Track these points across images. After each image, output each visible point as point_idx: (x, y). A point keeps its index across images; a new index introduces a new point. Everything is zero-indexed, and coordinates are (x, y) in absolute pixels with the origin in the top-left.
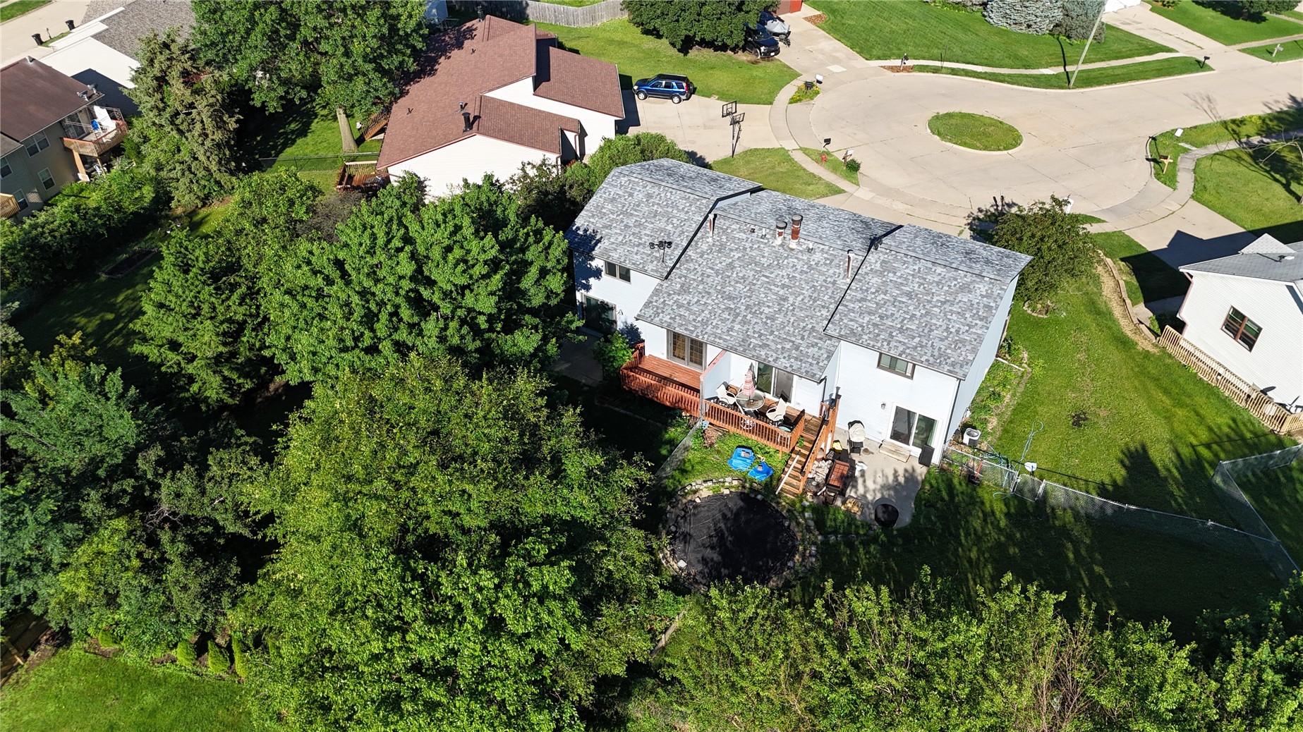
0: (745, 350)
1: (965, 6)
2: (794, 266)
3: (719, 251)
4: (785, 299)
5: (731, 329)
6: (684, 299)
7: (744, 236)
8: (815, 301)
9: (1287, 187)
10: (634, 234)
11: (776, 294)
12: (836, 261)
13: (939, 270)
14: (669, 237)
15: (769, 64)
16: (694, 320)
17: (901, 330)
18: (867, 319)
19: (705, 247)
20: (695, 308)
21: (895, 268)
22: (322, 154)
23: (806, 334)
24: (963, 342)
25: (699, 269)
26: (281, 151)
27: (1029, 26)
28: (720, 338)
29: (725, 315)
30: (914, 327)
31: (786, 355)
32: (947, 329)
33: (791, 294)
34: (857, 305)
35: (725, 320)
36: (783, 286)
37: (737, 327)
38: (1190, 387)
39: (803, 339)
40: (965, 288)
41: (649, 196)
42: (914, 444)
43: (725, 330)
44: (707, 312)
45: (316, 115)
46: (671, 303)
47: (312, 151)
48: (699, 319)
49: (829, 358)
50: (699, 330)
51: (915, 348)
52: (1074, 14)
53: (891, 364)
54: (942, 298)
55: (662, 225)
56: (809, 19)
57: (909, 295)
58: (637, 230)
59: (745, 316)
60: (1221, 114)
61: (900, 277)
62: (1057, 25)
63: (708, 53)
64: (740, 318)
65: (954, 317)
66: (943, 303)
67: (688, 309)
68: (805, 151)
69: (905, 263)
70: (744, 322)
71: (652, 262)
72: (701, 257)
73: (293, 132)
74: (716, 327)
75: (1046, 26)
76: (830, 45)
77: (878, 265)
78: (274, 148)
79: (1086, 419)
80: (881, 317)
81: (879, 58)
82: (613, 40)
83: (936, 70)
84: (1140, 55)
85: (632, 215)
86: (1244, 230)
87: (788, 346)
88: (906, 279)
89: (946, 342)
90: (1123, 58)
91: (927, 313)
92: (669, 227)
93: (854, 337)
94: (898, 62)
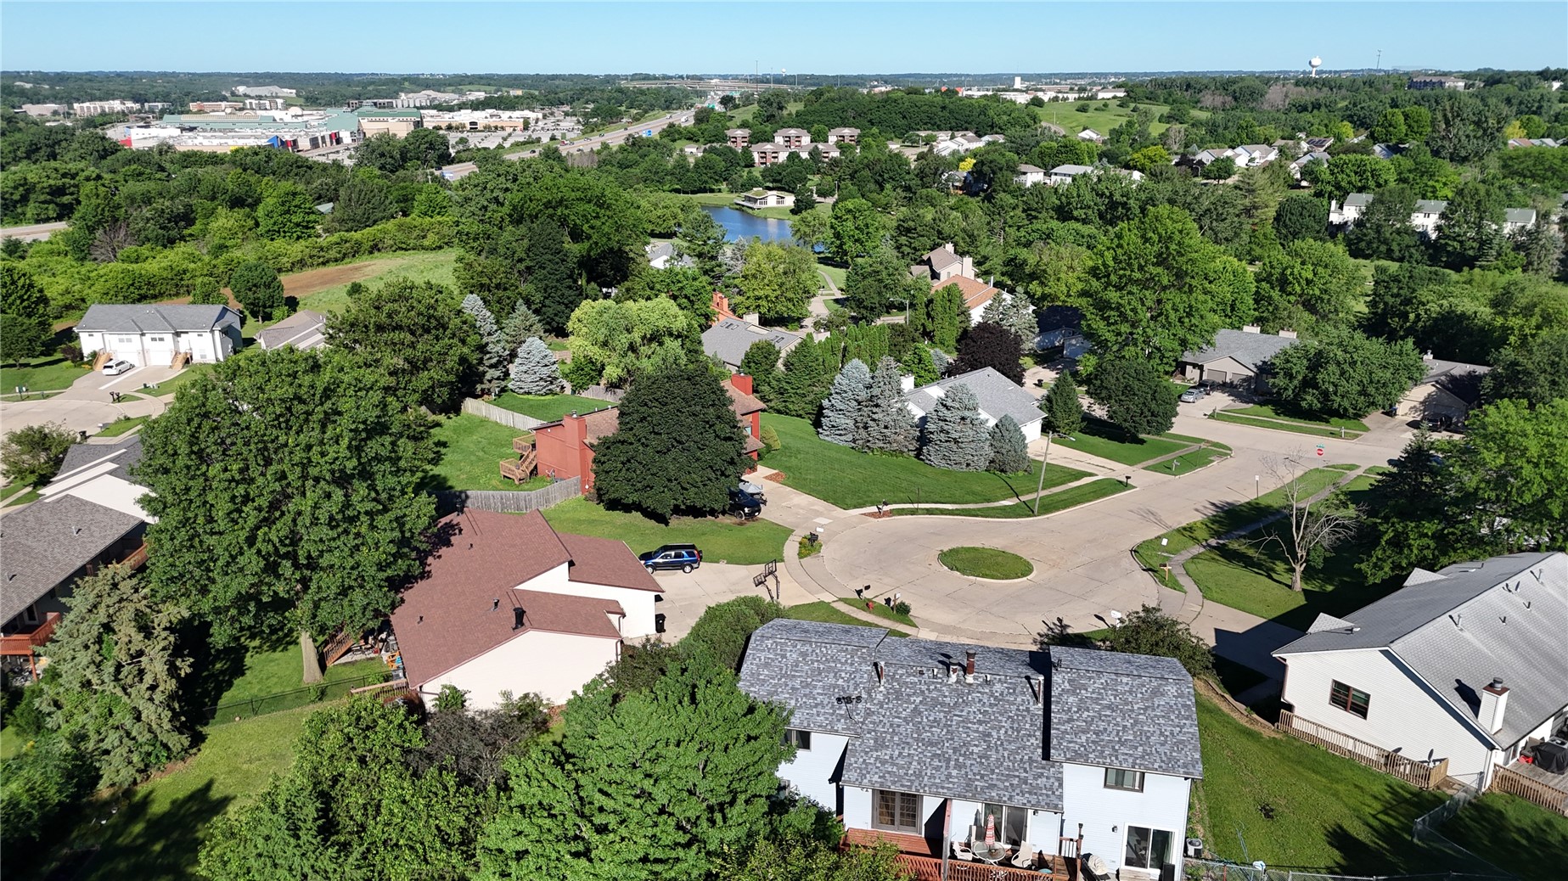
0: (974, 795)
1: (902, 452)
2: (980, 701)
3: (897, 699)
4: (989, 735)
5: (949, 776)
6: (885, 754)
7: (916, 680)
8: (1019, 732)
9: (1270, 577)
10: (805, 695)
11: (977, 731)
12: (1019, 689)
13: (1125, 680)
14: (844, 692)
15: (755, 524)
16: (906, 774)
17: (1122, 743)
18: (1084, 738)
19: (880, 697)
20: (901, 762)
21: (1083, 685)
22: (276, 690)
23: (1027, 766)
24: (1181, 742)
25: (885, 721)
26: (218, 697)
27: (968, 465)
28: (943, 788)
29: (936, 763)
30: (1131, 738)
31: (1018, 791)
32: (1162, 734)
33: (992, 728)
34: (1068, 727)
35: (937, 769)
36: (980, 722)
37: (954, 773)
38: (1331, 763)
39: (1026, 771)
40: (1156, 692)
41: (804, 655)
42: (1151, 866)
43: (943, 778)
44: (915, 763)
45: (247, 649)
46: (872, 761)
47: (260, 690)
48: (911, 772)
49: (1061, 785)
50: (916, 784)
51: (1142, 757)
52: (1004, 451)
53: (1117, 780)
54: (1141, 705)
55: (832, 681)
56: (769, 478)
57: (1109, 707)
58: (808, 691)
59: (957, 760)
60: (1169, 524)
61: (1093, 692)
62: (991, 462)
63: (689, 520)
64: (953, 763)
65: (1162, 721)
66: (1146, 709)
67: (893, 764)
68: (845, 601)
69: (1090, 678)
70: (958, 766)
71: (839, 721)
72: (882, 707)
73: (222, 672)
74: (932, 776)
75: (983, 464)
76: (802, 500)
77: (1066, 684)
78: (206, 693)
79: (1272, 810)
80: (1096, 733)
81: (855, 507)
82: (579, 520)
83: (913, 512)
84: (1070, 481)
85: (794, 676)
86: (1265, 620)
87: (1016, 782)
88: (1100, 694)
89: (1167, 746)
90: (1058, 484)
91: (1136, 722)
92: (840, 682)
93: (1079, 758)
94: (874, 509)
